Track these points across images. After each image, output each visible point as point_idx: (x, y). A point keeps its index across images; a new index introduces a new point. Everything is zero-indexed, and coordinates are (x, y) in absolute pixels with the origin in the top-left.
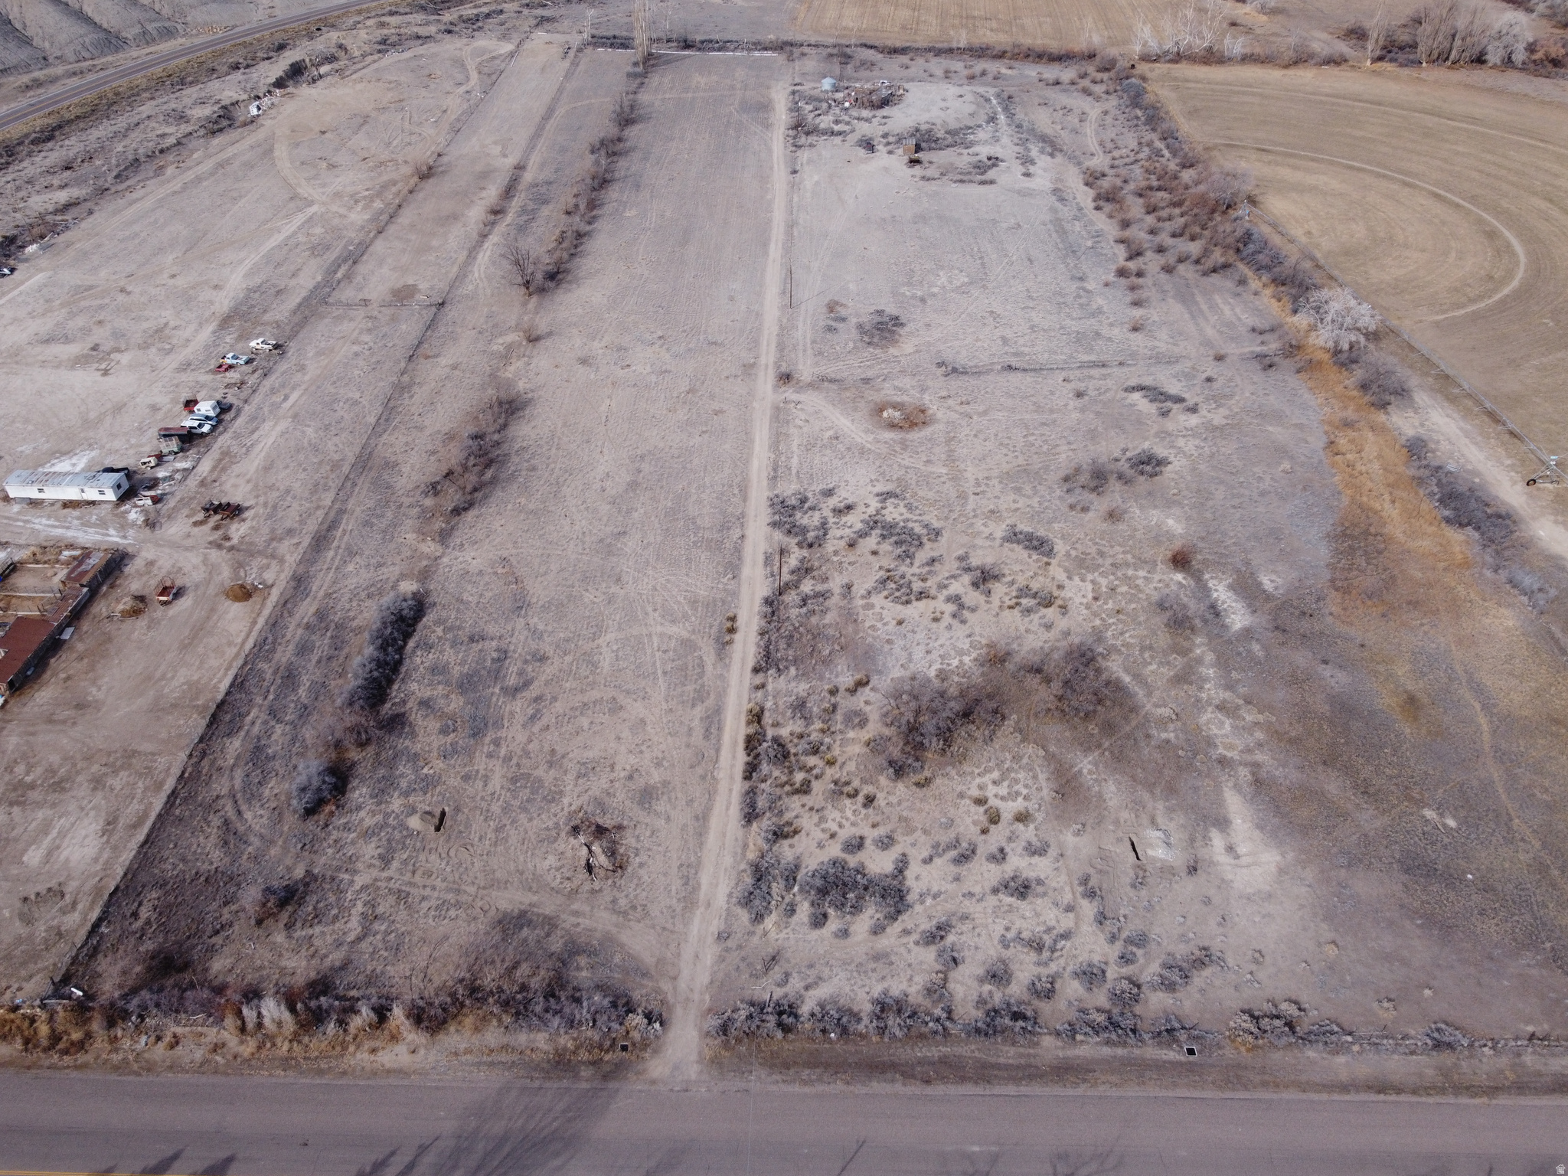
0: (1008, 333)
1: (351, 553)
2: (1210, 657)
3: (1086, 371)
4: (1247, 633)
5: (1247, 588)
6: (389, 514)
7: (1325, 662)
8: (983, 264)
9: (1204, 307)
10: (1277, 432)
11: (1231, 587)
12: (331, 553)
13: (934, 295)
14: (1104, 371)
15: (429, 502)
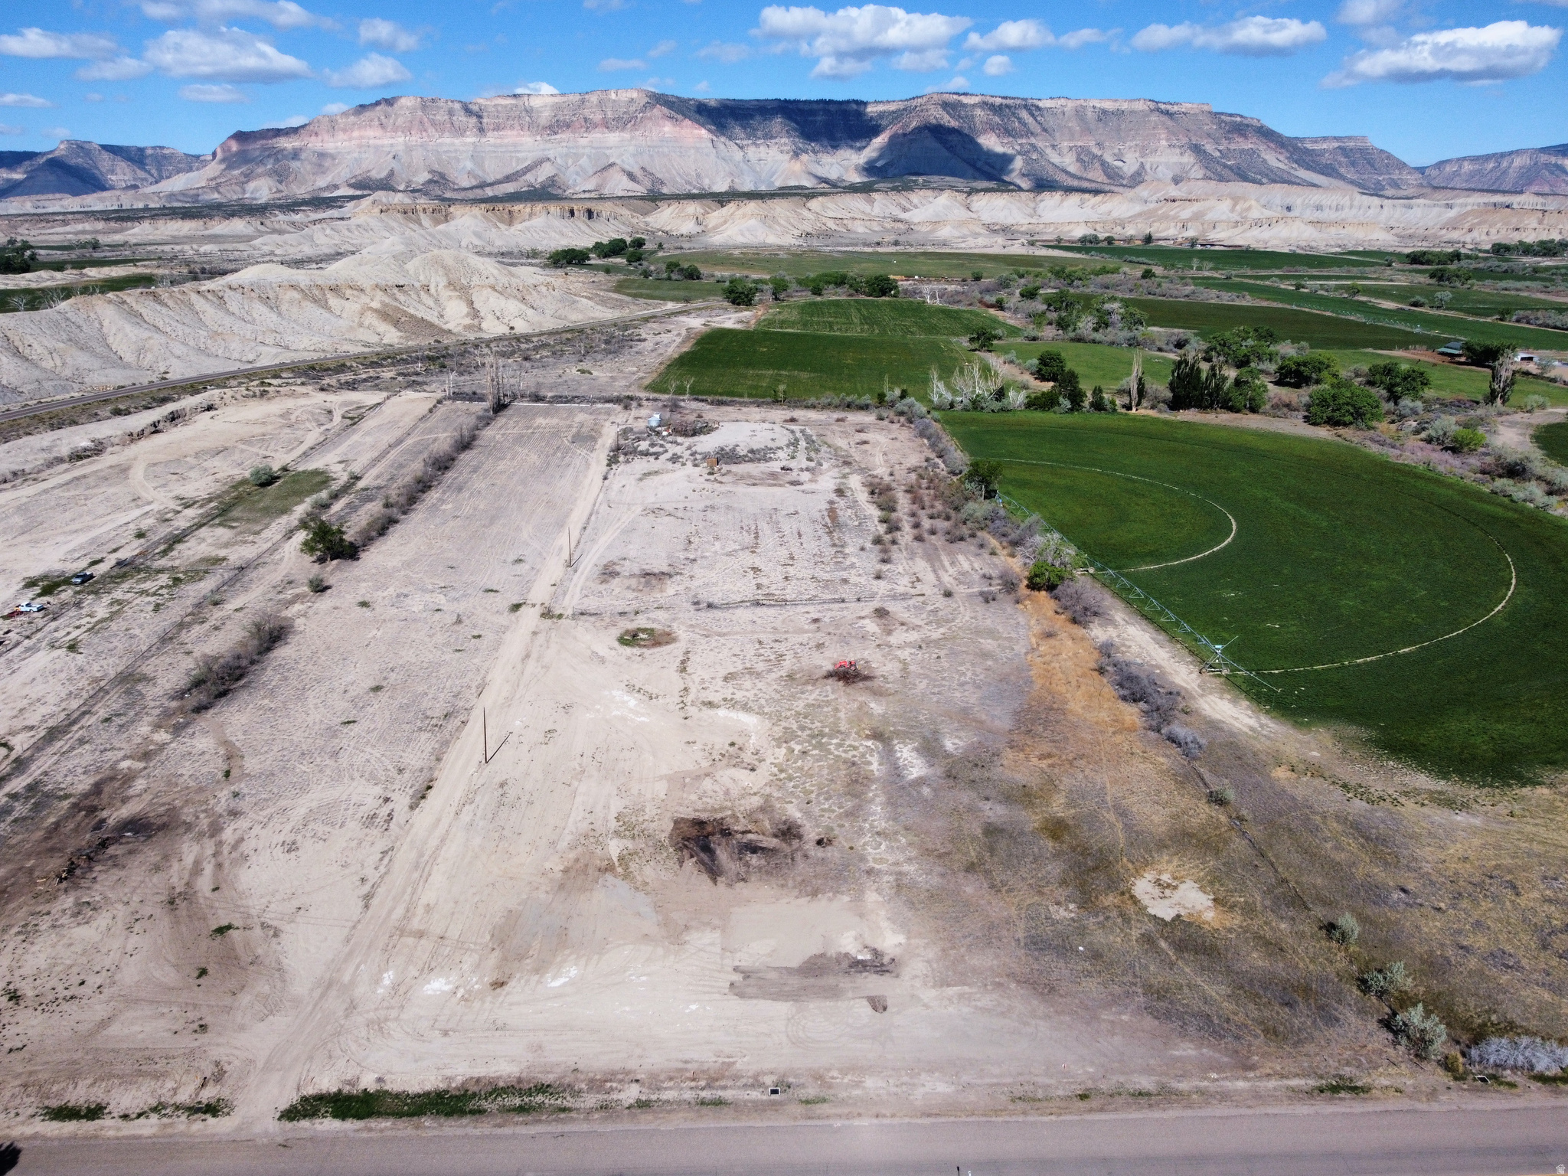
0: (764, 581)
1: (82, 742)
2: (881, 799)
3: (826, 606)
4: (920, 782)
5: (930, 749)
6: (132, 713)
7: (987, 799)
8: (756, 538)
9: (947, 564)
10: (988, 644)
11: (916, 750)
12: (61, 743)
13: (705, 557)
14: (843, 605)
15: (174, 704)
